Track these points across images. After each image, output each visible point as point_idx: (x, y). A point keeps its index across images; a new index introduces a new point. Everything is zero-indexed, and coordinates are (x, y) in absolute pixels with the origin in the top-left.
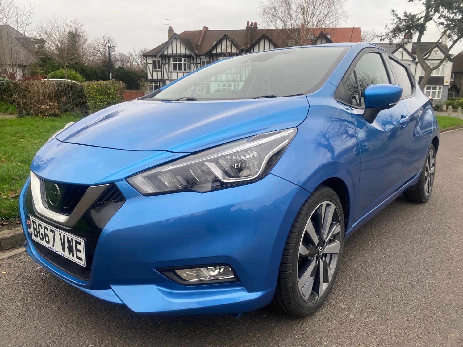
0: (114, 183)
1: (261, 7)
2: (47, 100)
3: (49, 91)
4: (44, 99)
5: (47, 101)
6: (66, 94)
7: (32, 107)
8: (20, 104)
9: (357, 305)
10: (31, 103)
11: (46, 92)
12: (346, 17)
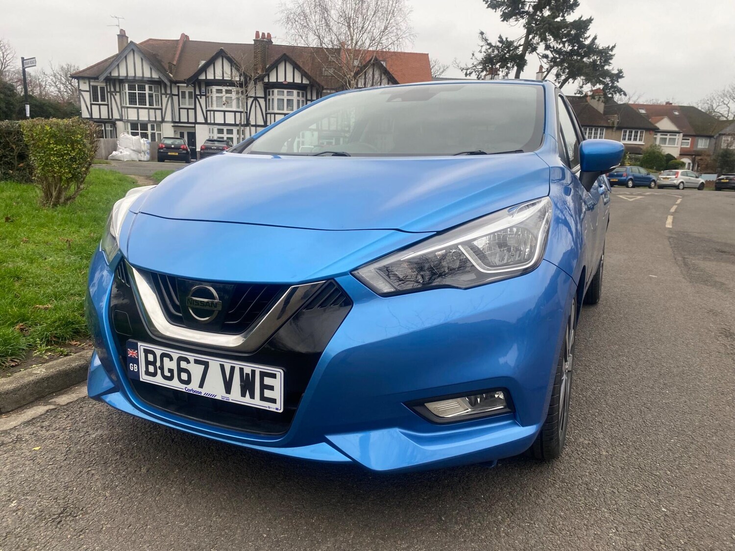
0: (333, 279)
9: (602, 439)
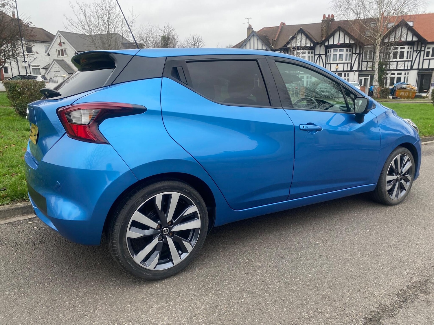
12: (426, 4)
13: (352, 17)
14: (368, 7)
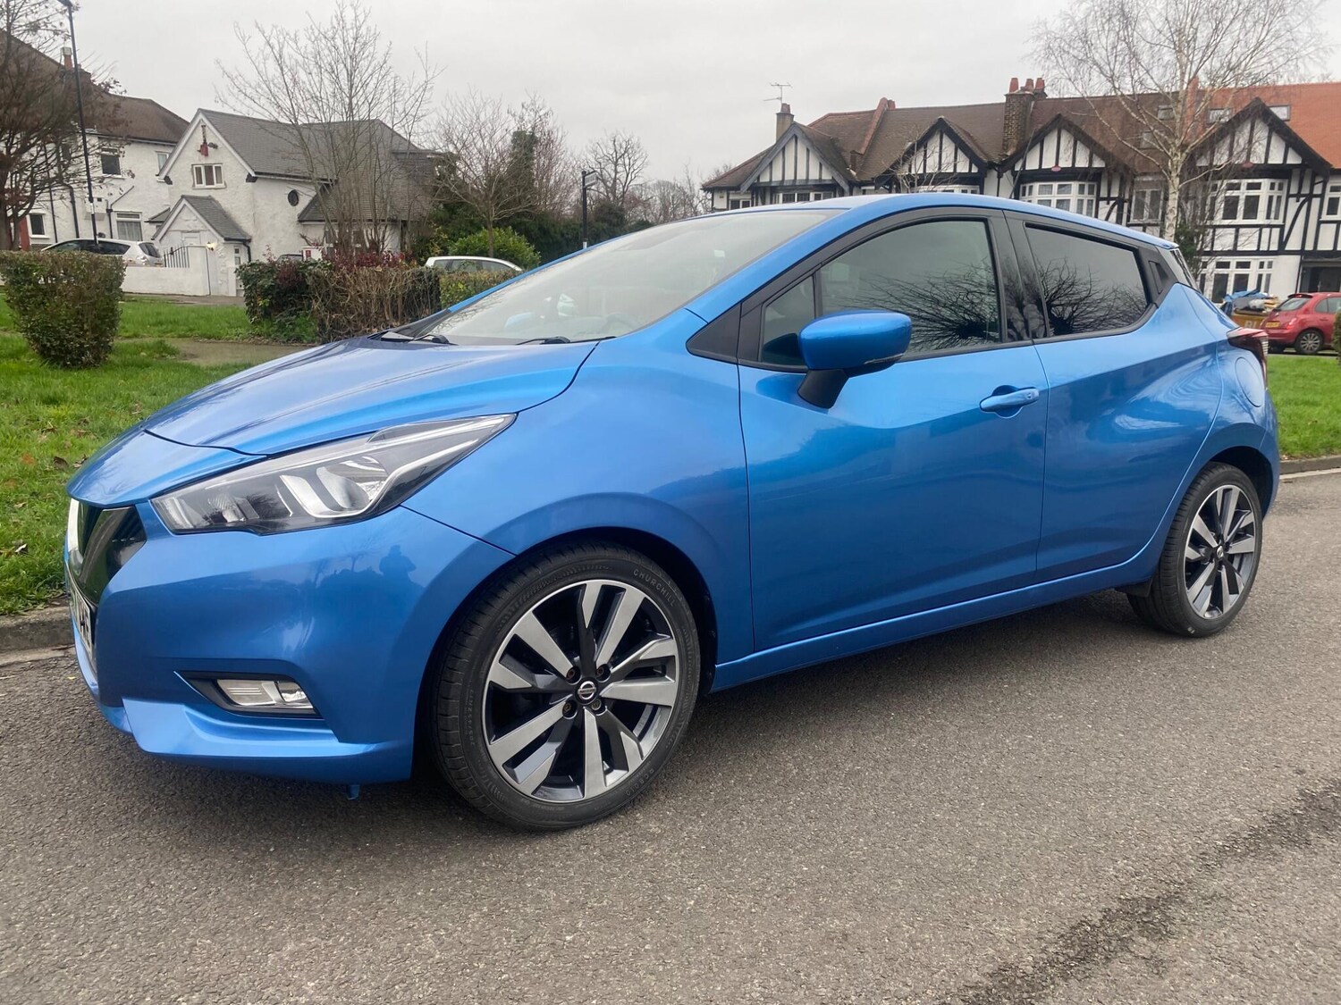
1: (1039, 37)
2: (387, 316)
3: (393, 293)
4: (380, 313)
5: (388, 318)
6: (432, 301)
7: (349, 331)
8: (325, 325)
10: (349, 322)
11: (386, 296)
13: (1098, 87)
14: (1145, 58)
